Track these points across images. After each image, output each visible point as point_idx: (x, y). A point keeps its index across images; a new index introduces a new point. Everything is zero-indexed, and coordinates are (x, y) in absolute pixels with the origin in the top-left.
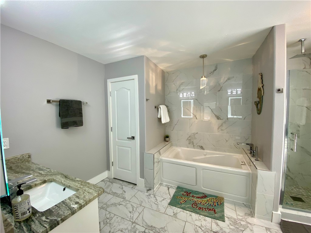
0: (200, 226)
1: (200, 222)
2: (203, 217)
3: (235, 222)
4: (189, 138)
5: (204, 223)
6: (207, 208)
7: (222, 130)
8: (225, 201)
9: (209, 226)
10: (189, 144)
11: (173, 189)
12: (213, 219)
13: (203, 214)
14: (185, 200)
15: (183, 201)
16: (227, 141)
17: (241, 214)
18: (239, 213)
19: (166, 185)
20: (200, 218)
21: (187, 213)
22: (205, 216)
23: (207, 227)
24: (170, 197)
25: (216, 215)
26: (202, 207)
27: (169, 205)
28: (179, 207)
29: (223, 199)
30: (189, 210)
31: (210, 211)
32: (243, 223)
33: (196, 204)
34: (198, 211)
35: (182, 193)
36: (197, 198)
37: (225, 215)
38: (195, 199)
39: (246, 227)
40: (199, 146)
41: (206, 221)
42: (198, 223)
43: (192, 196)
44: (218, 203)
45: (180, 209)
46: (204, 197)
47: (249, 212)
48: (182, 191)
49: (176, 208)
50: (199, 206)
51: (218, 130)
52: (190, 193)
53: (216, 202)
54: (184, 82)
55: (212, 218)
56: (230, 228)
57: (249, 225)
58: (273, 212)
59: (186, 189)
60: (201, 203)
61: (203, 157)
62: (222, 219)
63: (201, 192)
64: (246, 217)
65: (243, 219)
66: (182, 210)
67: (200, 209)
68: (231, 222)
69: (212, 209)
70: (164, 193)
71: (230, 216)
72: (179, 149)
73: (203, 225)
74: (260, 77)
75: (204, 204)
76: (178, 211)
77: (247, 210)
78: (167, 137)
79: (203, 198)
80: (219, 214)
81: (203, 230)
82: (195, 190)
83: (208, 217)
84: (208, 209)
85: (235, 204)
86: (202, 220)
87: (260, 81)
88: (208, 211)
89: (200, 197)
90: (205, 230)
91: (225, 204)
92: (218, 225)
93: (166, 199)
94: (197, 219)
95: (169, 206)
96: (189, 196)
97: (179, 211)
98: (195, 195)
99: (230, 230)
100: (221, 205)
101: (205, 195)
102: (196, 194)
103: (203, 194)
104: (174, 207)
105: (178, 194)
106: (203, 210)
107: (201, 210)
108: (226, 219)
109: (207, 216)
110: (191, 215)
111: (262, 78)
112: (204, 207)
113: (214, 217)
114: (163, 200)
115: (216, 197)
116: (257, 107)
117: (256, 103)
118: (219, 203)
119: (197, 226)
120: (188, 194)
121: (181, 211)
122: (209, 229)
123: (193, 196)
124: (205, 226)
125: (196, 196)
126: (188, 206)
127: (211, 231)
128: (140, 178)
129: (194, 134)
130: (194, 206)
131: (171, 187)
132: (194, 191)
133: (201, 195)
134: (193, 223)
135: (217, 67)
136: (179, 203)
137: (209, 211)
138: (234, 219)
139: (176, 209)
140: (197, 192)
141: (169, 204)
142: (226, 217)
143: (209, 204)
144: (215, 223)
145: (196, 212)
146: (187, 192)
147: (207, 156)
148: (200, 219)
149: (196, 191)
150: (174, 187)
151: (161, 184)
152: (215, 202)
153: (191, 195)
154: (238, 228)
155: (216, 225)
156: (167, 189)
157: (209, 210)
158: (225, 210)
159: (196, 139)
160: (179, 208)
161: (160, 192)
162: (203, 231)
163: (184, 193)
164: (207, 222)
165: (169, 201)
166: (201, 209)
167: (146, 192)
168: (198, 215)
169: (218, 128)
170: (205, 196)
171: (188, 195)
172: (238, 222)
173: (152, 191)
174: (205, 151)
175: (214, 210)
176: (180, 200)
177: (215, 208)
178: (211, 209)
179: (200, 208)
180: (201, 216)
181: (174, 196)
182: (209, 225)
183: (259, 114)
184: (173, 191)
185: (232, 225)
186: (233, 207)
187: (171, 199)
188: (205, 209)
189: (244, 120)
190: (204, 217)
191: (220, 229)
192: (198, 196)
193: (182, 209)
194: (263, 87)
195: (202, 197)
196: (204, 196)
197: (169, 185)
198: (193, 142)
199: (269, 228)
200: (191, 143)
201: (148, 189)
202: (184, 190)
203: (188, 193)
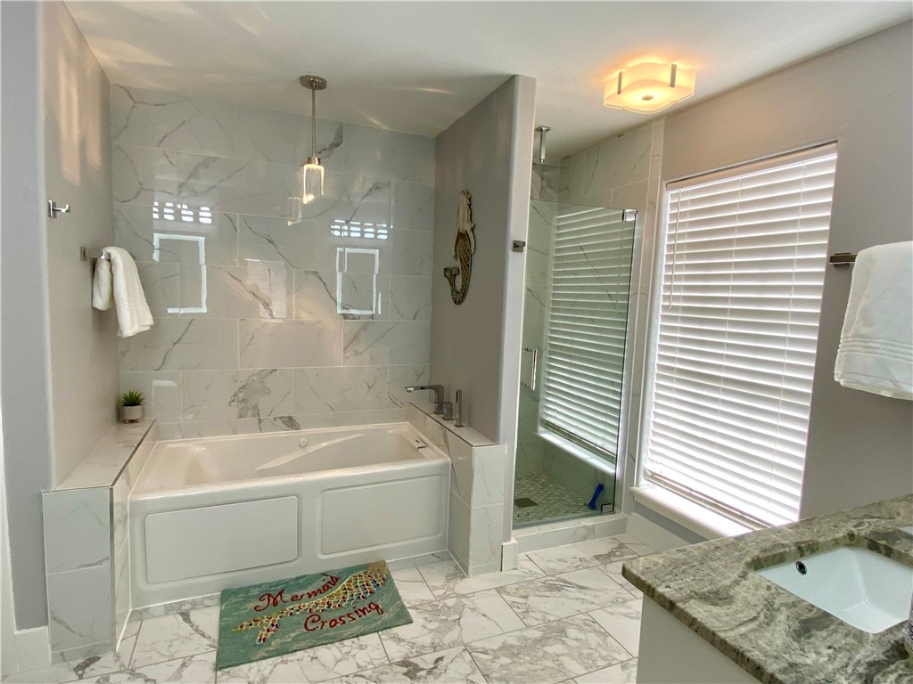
0: (355, 670)
1: (351, 660)
2: (353, 642)
3: (433, 610)
4: (241, 395)
5: (362, 657)
6: (352, 610)
7: (357, 353)
8: (390, 568)
9: (380, 657)
10: (241, 417)
11: (207, 610)
12: (381, 630)
13: (349, 633)
14: (274, 621)
15: (268, 631)
16: (370, 387)
17: (439, 584)
18: (434, 584)
19: (168, 610)
20: (345, 650)
21: (298, 660)
22: (357, 637)
23: (375, 662)
24: (207, 642)
25: (385, 616)
26: (336, 615)
27: (220, 669)
28: (264, 654)
29: (384, 564)
30: (303, 644)
31: (365, 614)
32: (451, 602)
33: (316, 618)
34: (332, 633)
35: (251, 605)
36: (310, 596)
37: (407, 605)
38: (307, 604)
39: (460, 609)
40: (280, 418)
41: (366, 647)
42: (348, 667)
43: (292, 600)
44: (375, 581)
45: (270, 661)
46: (330, 585)
47: (452, 570)
48: (248, 599)
49: (254, 664)
50: (327, 617)
51: (345, 353)
52: (280, 594)
53: (370, 582)
54: (216, 159)
55: (377, 632)
56: (431, 631)
57: (464, 600)
58: (504, 544)
59: (260, 586)
60: (329, 607)
61: (298, 454)
62: (403, 618)
63: (316, 574)
64: (451, 585)
65: (447, 594)
66: (279, 659)
67: (335, 625)
68: (427, 615)
69: (367, 607)
70: (172, 641)
71: (416, 601)
72: (196, 448)
73: (362, 664)
74: (466, 201)
75: (339, 606)
76: (265, 668)
77: (447, 568)
78: (133, 401)
79: (328, 588)
80: (391, 610)
81: (370, 676)
82: (294, 576)
83: (368, 634)
84: (356, 612)
85: (415, 564)
86: (353, 652)
87: (464, 212)
88: (360, 616)
89: (319, 590)
90: (374, 672)
91: (395, 576)
92: (399, 640)
93: (192, 656)
94: (339, 656)
95: (219, 673)
96: (280, 603)
97: (270, 668)
98: (299, 593)
99: (431, 635)
100: (388, 583)
101: (332, 577)
102: (302, 587)
103: (324, 577)
104: (245, 667)
105: (239, 616)
106: (344, 622)
107: (338, 625)
108: (412, 613)
109: (363, 634)
110: (316, 658)
111: (470, 205)
112: (345, 613)
113: (381, 625)
114: (184, 665)
115: (365, 567)
116: (452, 284)
117: (451, 271)
118: (380, 580)
119: (347, 676)
120: (275, 599)
121: (276, 666)
122: (382, 664)
123: (294, 599)
124: (369, 663)
125: (305, 592)
126: (292, 635)
127: (391, 664)
128: (16, 632)
129: (263, 375)
130: (315, 626)
131: (194, 605)
132: (292, 580)
133: (319, 584)
134: (333, 676)
135: (342, 137)
136: (256, 645)
137: (364, 617)
138: (430, 603)
139: (254, 670)
140: (302, 581)
141: (219, 666)
142: (409, 608)
143: (355, 597)
144: (390, 638)
145: (327, 638)
146: (269, 595)
147: (311, 450)
148: (348, 653)
149: (298, 578)
150: (207, 602)
151: (139, 616)
152: (367, 585)
153: (287, 597)
154: (446, 620)
155: (395, 644)
156: (180, 618)
157: (360, 613)
158: (401, 592)
159: (270, 391)
160: (264, 658)
161: (153, 643)
162: (369, 678)
163: (260, 603)
164: (369, 648)
165: (212, 657)
166: (336, 623)
167: (76, 677)
168: (337, 644)
169: (345, 349)
170: (334, 581)
171: (275, 604)
172: (441, 605)
173: (107, 660)
174: (304, 431)
175: (373, 606)
176: (256, 632)
177: (374, 599)
178: (365, 608)
179: (333, 623)
180: (345, 642)
181: (223, 630)
182: (378, 655)
183: (458, 302)
184: (209, 619)
185: (431, 621)
186: (413, 574)
187: (216, 645)
188: (348, 615)
189: (414, 319)
190: (355, 639)
191: (408, 647)
192: (310, 590)
193: (278, 655)
194: (472, 230)
195: (326, 588)
196: (329, 582)
197: (181, 604)
198: (255, 407)
199: (501, 587)
200: (250, 412)
201: (80, 661)
202: (256, 592)
203: (273, 596)
